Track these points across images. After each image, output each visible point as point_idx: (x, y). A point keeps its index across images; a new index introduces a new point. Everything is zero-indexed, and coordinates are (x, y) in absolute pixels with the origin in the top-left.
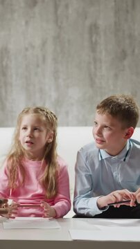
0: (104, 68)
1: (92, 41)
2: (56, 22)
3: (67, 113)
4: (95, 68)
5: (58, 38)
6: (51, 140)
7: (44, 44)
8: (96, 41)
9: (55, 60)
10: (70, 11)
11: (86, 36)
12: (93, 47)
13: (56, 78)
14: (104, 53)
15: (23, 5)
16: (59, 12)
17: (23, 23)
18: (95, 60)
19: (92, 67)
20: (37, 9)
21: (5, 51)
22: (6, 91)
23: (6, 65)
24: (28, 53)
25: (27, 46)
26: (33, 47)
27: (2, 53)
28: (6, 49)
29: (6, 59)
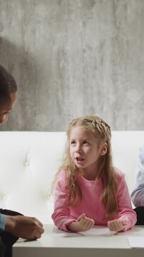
2: (115, 22)
3: (126, 117)
5: (116, 39)
6: (105, 152)
7: (102, 46)
9: (113, 62)
10: (129, 11)
13: (115, 81)
15: (80, 5)
16: (117, 13)
17: (81, 24)
20: (94, 10)
21: (62, 53)
22: (63, 94)
23: (64, 67)
24: (85, 55)
25: (84, 47)
26: (91, 49)
27: (59, 55)
28: (63, 51)
29: (63, 61)
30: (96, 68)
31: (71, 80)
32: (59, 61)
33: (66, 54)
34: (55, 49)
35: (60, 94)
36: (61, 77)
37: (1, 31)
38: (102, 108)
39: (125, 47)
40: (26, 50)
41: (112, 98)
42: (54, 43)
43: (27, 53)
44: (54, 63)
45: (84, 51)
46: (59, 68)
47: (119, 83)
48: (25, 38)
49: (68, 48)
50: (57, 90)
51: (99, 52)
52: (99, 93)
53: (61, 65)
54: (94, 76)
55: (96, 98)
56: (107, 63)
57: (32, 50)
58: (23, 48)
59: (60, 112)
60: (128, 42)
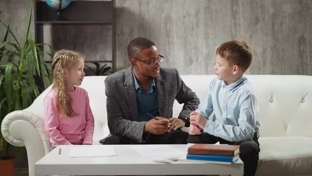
0: (242, 30)
1: (233, 11)
4: (236, 30)
5: (208, 8)
7: (197, 13)
8: (236, 10)
9: (206, 25)
11: (229, 7)
12: (234, 15)
13: (207, 39)
14: (242, 20)
18: (235, 24)
19: (233, 29)
21: (168, 19)
22: (169, 49)
23: (170, 29)
24: (186, 20)
25: (185, 14)
26: (189, 15)
27: (166, 20)
28: (169, 17)
29: (169, 25)
31: (175, 38)
32: (166, 26)
33: (172, 19)
34: (164, 15)
35: (167, 48)
36: (168, 36)
37: (124, 3)
38: (198, 58)
39: (214, 14)
40: (142, 16)
41: (205, 51)
42: (162, 12)
43: (143, 18)
44: (163, 25)
45: (184, 17)
46: (167, 29)
47: (210, 40)
48: (142, 8)
49: (173, 15)
50: (165, 45)
51: (196, 17)
52: (196, 48)
53: (168, 27)
54: (192, 35)
55: (193, 51)
56: (201, 25)
57: (147, 17)
58: (140, 15)
60: (216, 10)
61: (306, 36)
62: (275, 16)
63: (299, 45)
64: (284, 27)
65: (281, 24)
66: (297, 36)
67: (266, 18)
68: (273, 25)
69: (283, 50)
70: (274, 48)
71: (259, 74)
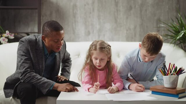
0: (121, 14)
1: (116, 2)
9: (98, 10)
12: (116, 4)
14: (121, 7)
18: (117, 10)
19: (116, 14)
21: (75, 6)
26: (88, 4)
27: (73, 7)
29: (75, 10)
30: (90, 13)
31: (79, 18)
32: (73, 10)
33: (77, 6)
34: (72, 4)
35: (74, 25)
36: (74, 17)
38: (93, 31)
41: (98, 27)
42: (71, 1)
45: (85, 5)
47: (101, 20)
49: (78, 4)
50: (73, 23)
51: (92, 6)
52: (92, 25)
53: (75, 12)
54: (90, 17)
55: (90, 27)
56: (96, 10)
58: (57, 4)
59: (74, 33)
61: (162, 18)
62: (142, 5)
63: (157, 24)
64: (148, 13)
65: (146, 10)
66: (156, 18)
67: (137, 6)
68: (141, 11)
69: (147, 27)
70: (142, 25)
71: (132, 41)
